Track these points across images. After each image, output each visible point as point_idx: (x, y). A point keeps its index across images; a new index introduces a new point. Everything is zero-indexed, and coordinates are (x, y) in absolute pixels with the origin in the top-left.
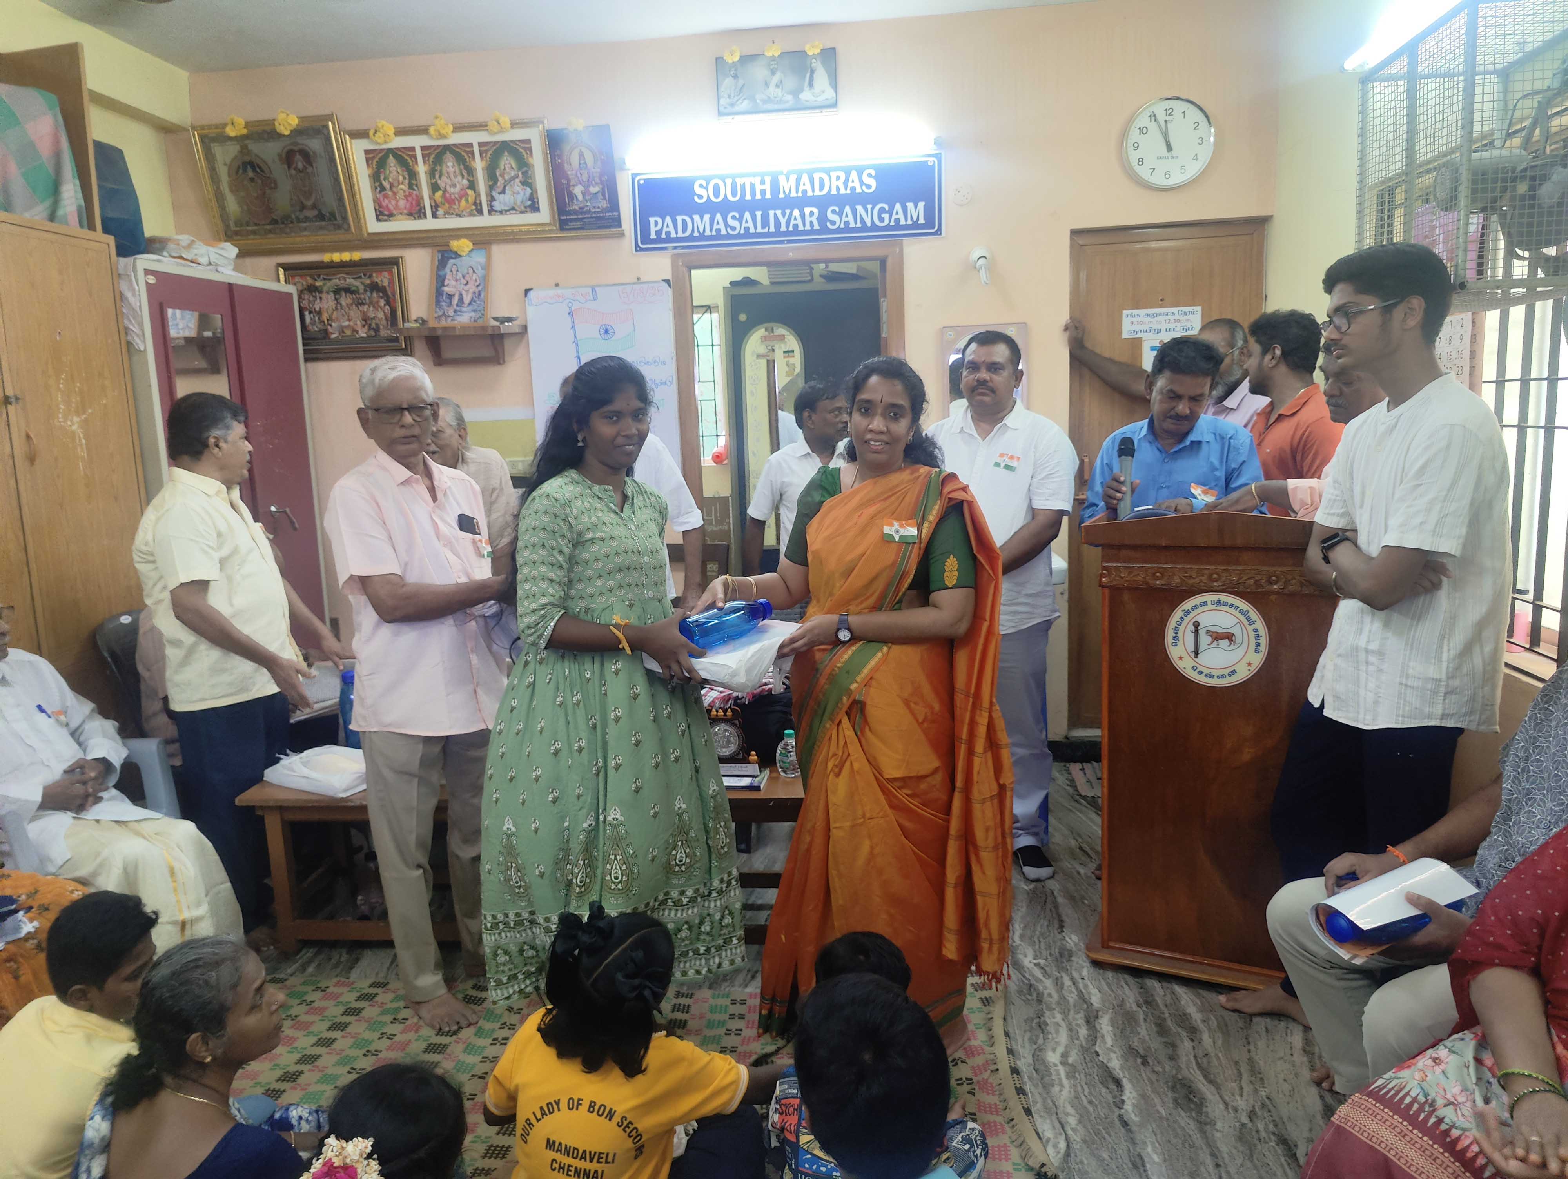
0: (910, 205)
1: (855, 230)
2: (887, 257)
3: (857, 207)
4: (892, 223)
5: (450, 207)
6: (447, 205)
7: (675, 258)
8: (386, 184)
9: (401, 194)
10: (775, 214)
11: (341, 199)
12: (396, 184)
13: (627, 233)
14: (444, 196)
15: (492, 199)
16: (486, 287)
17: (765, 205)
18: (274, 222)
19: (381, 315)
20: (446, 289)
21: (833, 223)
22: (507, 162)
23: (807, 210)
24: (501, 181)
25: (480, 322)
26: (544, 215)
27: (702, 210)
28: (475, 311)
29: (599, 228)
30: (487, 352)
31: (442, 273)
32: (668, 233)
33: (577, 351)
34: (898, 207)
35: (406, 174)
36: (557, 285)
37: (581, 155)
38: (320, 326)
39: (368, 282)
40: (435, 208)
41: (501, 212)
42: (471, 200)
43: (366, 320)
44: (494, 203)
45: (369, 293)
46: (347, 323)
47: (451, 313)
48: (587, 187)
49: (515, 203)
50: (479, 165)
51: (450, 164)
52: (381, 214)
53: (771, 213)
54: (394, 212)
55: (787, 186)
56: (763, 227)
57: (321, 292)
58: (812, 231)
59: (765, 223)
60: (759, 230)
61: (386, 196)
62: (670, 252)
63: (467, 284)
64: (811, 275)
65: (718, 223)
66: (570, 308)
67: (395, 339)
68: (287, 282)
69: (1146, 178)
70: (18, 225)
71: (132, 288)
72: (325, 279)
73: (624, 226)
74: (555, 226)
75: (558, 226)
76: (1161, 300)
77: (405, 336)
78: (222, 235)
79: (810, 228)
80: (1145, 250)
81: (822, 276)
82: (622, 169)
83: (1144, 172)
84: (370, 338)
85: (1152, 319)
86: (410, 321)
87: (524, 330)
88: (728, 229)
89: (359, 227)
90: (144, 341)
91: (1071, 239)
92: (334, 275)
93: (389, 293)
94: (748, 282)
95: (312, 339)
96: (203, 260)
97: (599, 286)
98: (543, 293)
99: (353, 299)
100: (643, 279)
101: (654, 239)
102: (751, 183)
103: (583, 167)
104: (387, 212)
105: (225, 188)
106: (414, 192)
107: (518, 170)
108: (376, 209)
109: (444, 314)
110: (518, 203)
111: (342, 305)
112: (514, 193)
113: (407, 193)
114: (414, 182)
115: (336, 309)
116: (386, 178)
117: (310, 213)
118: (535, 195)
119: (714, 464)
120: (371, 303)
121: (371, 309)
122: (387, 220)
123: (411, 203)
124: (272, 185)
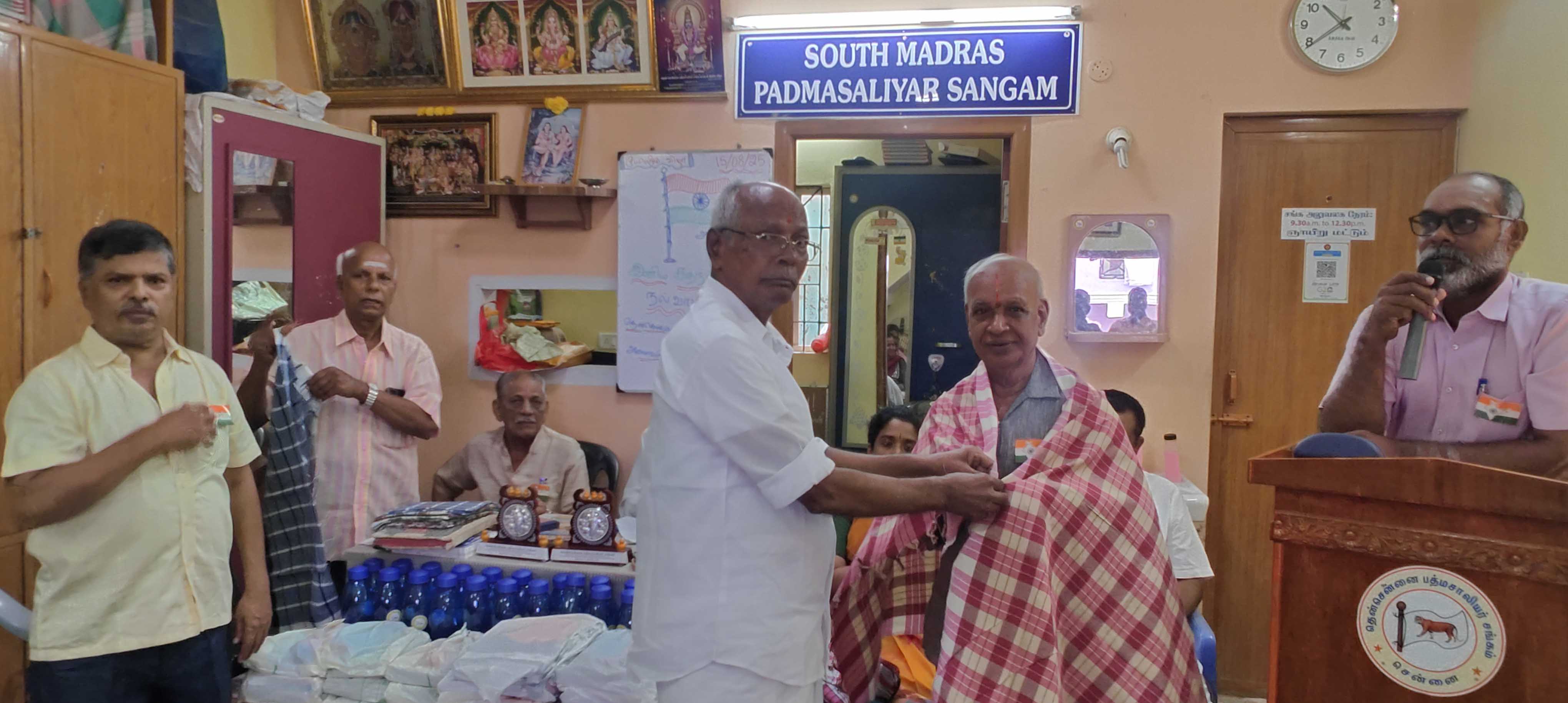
0: (1041, 79)
1: (978, 104)
2: (1011, 135)
3: (982, 79)
4: (1020, 98)
5: (549, 64)
6: (545, 62)
7: (779, 126)
8: (485, 38)
9: (500, 48)
10: (891, 84)
11: (439, 51)
12: (496, 39)
13: (730, 97)
14: (542, 52)
15: (592, 56)
16: (577, 149)
17: (880, 73)
18: (372, 74)
19: (468, 172)
20: (536, 148)
21: (954, 95)
22: (610, 19)
23: (926, 81)
24: (602, 38)
25: (568, 184)
26: (645, 76)
27: (812, 75)
28: (564, 172)
29: (700, 90)
30: (574, 216)
31: (534, 131)
32: (774, 99)
33: (668, 221)
34: (1027, 80)
35: (506, 29)
36: (652, 149)
37: (688, 13)
39: (459, 137)
40: (533, 63)
41: (600, 71)
42: (570, 57)
43: (453, 176)
44: (593, 61)
45: (458, 150)
46: (433, 180)
47: (539, 173)
48: (691, 46)
49: (616, 62)
50: (581, 21)
51: (552, 19)
52: (478, 69)
53: (887, 81)
54: (492, 67)
55: (906, 54)
56: (877, 97)
57: (411, 146)
58: (931, 104)
59: (880, 92)
60: (873, 99)
61: (484, 51)
62: (775, 119)
63: (558, 144)
64: (929, 158)
65: (828, 91)
66: (664, 173)
67: (480, 198)
68: (379, 134)
69: (1316, 61)
70: (66, 48)
71: (197, 127)
72: (416, 133)
73: (728, 90)
74: (655, 86)
75: (658, 87)
76: (1329, 199)
77: (491, 196)
78: (320, 85)
79: (928, 100)
80: (1311, 142)
81: (941, 159)
82: (730, 30)
83: (1313, 54)
84: (456, 196)
85: (1317, 220)
86: (496, 180)
87: (614, 195)
88: (840, 98)
89: (455, 81)
90: (202, 182)
91: (1224, 124)
92: (426, 129)
93: (479, 150)
94: (861, 162)
95: (395, 194)
96: (291, 107)
97: (697, 151)
98: (637, 157)
99: (442, 155)
100: (744, 147)
101: (758, 105)
102: (867, 48)
103: (688, 25)
104: (483, 67)
105: (328, 38)
106: (513, 47)
107: (621, 28)
108: (473, 64)
109: (531, 174)
110: (619, 61)
111: (430, 161)
112: (615, 52)
113: (506, 48)
114: (514, 37)
115: (425, 165)
116: (486, 32)
117: (409, 66)
118: (636, 54)
119: (813, 353)
120: (460, 160)
121: (460, 165)
122: (482, 75)
123: (510, 59)
124: (374, 36)
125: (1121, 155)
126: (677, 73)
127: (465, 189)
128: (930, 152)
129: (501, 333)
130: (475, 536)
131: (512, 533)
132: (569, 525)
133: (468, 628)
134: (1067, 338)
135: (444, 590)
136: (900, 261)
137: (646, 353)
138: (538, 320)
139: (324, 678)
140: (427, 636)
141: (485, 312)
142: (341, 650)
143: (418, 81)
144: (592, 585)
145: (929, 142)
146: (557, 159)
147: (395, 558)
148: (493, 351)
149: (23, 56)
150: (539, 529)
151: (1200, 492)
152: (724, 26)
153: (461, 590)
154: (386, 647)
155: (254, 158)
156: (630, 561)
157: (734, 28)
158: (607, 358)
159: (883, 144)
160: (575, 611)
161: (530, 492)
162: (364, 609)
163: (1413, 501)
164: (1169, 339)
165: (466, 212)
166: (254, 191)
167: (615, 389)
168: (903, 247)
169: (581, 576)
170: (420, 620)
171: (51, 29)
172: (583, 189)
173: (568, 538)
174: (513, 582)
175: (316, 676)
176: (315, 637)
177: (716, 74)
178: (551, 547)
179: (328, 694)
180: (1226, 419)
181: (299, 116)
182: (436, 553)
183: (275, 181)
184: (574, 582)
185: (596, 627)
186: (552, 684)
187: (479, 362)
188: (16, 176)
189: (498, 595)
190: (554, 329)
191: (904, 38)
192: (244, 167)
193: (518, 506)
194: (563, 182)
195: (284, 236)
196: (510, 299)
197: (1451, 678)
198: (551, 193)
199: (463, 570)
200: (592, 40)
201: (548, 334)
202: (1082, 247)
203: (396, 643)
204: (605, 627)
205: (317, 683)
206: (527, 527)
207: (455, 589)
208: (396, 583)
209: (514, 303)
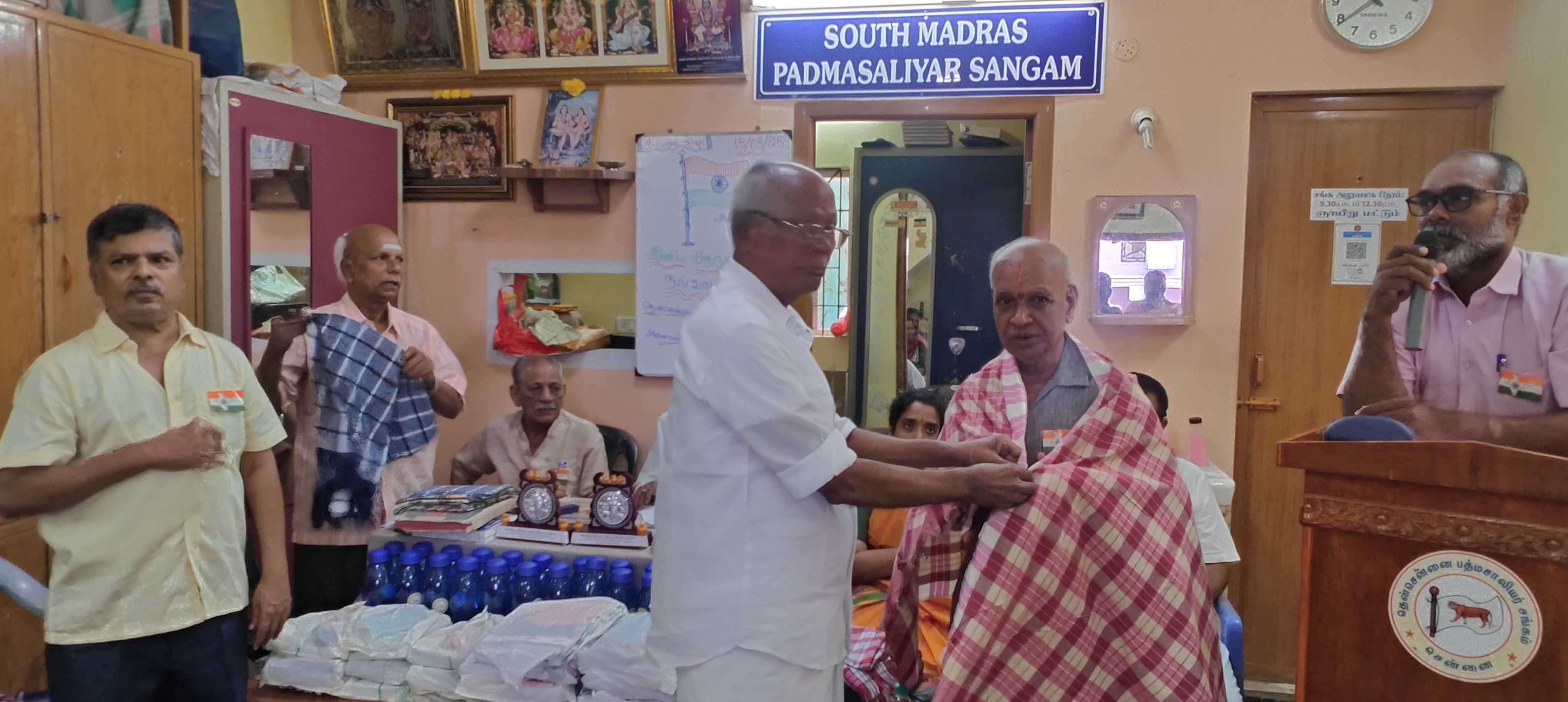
0: (1065, 59)
1: (1001, 84)
2: (1034, 116)
3: (1004, 58)
4: (1044, 78)
5: (565, 46)
6: (562, 44)
7: (799, 107)
8: (501, 20)
9: (517, 30)
10: (912, 65)
11: (456, 34)
12: (512, 20)
13: (748, 78)
14: (559, 34)
15: (608, 38)
16: (594, 132)
17: (901, 54)
18: (388, 57)
19: (485, 155)
20: (553, 131)
21: (976, 75)
23: (948, 61)
24: (619, 19)
25: (585, 166)
26: (662, 57)
27: (831, 56)
28: (581, 155)
29: (721, 71)
30: (592, 200)
31: (551, 114)
32: (793, 81)
33: (687, 204)
34: (1051, 59)
35: (523, 11)
36: (670, 131)
38: (423, 165)
39: (476, 120)
40: (550, 46)
41: (617, 52)
42: (587, 38)
43: (470, 161)
44: (610, 43)
45: (475, 133)
46: (450, 163)
47: (556, 156)
48: (709, 27)
49: (633, 44)
50: (598, 2)
51: (568, 1)
52: (495, 52)
53: (908, 62)
54: (508, 49)
55: (928, 34)
56: (898, 78)
57: (427, 130)
58: (952, 85)
59: (901, 73)
60: (894, 80)
61: (501, 33)
62: (794, 101)
63: (575, 126)
64: (950, 139)
65: (848, 71)
66: (682, 156)
67: (498, 182)
68: (395, 118)
69: (1347, 37)
70: (83, 32)
71: (214, 110)
72: (432, 117)
73: (746, 70)
74: (673, 68)
75: (676, 68)
76: (1359, 179)
77: (508, 179)
78: (336, 67)
79: (950, 81)
80: (1340, 121)
81: (961, 140)
82: (748, 10)
83: (1344, 30)
84: (473, 179)
85: (1346, 201)
86: (513, 163)
87: (631, 178)
88: (860, 79)
89: (471, 64)
90: (220, 167)
91: (1253, 104)
92: (442, 112)
93: (496, 134)
94: (881, 144)
95: (414, 178)
96: (307, 90)
97: (715, 134)
98: (655, 140)
99: (459, 138)
100: (763, 129)
101: (777, 87)
102: (887, 29)
103: (706, 6)
104: (500, 50)
105: (343, 19)
106: (530, 29)
107: (639, 9)
108: (489, 46)
109: (549, 157)
110: (636, 43)
111: (447, 144)
112: (632, 33)
113: (523, 30)
114: (530, 18)
115: (441, 148)
116: (502, 14)
117: (425, 49)
118: (654, 36)
119: (833, 336)
120: (477, 143)
121: (476, 149)
122: (499, 58)
123: (526, 41)
124: (390, 19)
125: (1147, 136)
126: (695, 54)
127: (482, 173)
128: (951, 133)
129: (518, 318)
130: (495, 519)
131: (532, 517)
132: (589, 508)
133: (489, 611)
134: (1090, 320)
135: (464, 573)
136: (920, 244)
137: (664, 337)
138: (556, 304)
139: (346, 661)
140: (448, 618)
141: (503, 296)
142: (363, 633)
143: (434, 64)
144: (612, 568)
145: (949, 123)
146: (574, 142)
147: (415, 542)
148: (511, 336)
149: (40, 39)
150: (559, 512)
151: (1225, 475)
152: (743, 8)
153: (482, 573)
154: (407, 630)
155: (270, 142)
156: (650, 544)
157: (753, 9)
158: (625, 342)
159: (903, 125)
160: (595, 594)
161: (549, 476)
162: (385, 592)
163: (1447, 485)
164: (1194, 322)
165: (484, 196)
166: (271, 175)
167: (634, 373)
168: (923, 230)
169: (601, 559)
170: (441, 603)
171: (68, 12)
172: (601, 171)
173: (588, 522)
174: (533, 565)
175: (339, 658)
176: (336, 619)
177: (734, 54)
178: (571, 530)
179: (350, 676)
180: (1252, 402)
181: (315, 99)
182: (455, 537)
183: (292, 165)
184: (594, 566)
185: (617, 611)
186: (573, 666)
187: (498, 346)
188: (35, 161)
189: (519, 578)
190: (571, 312)
191: (926, 18)
192: (260, 151)
193: (538, 490)
194: (580, 165)
195: (302, 220)
196: (527, 284)
197: (1485, 664)
198: (569, 176)
199: (484, 553)
200: (608, 21)
201: (565, 317)
202: (1106, 229)
203: (418, 625)
204: (626, 610)
205: (339, 666)
206: (547, 511)
207: (476, 572)
208: (417, 566)
209: (532, 288)
